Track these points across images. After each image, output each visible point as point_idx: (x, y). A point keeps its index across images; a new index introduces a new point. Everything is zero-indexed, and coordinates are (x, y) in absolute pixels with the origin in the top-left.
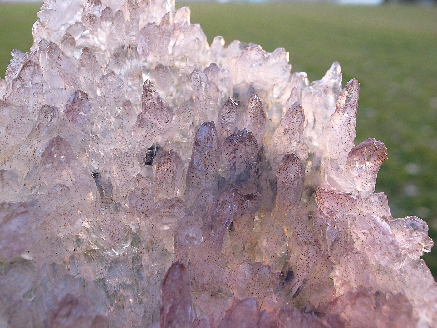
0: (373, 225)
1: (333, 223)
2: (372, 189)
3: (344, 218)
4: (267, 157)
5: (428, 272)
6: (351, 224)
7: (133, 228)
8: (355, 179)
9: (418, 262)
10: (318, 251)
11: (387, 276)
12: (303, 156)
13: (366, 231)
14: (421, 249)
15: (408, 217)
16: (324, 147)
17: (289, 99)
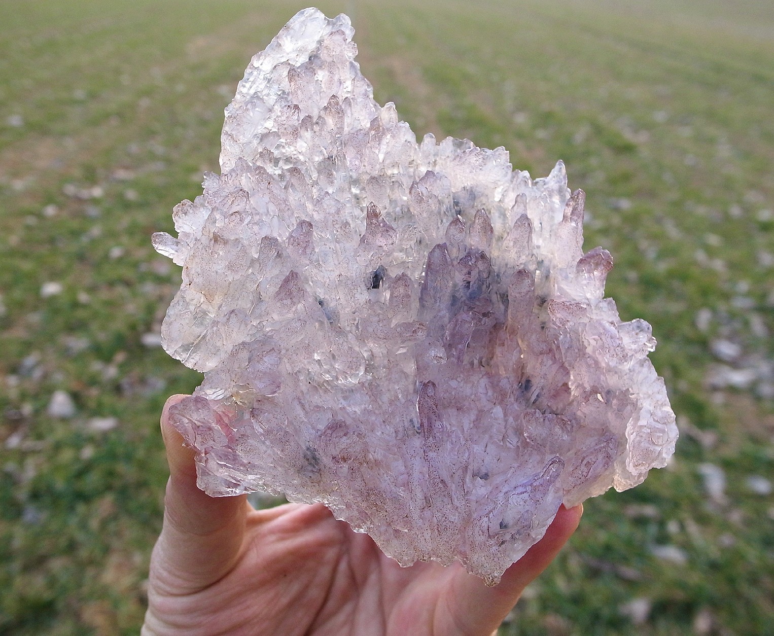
0: (602, 331)
1: (565, 332)
2: (601, 295)
3: (576, 326)
4: (496, 271)
5: (653, 368)
6: (583, 331)
7: (365, 355)
8: (584, 287)
9: (645, 360)
10: (554, 358)
11: (616, 376)
12: (532, 267)
13: (596, 337)
14: (646, 349)
15: (634, 320)
16: (552, 256)
17: (514, 206)
